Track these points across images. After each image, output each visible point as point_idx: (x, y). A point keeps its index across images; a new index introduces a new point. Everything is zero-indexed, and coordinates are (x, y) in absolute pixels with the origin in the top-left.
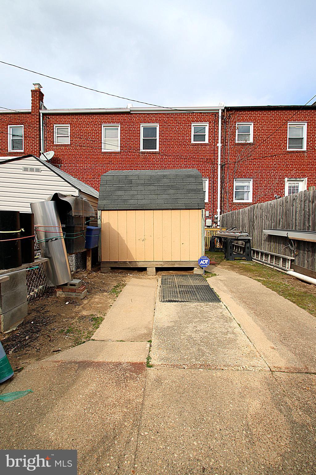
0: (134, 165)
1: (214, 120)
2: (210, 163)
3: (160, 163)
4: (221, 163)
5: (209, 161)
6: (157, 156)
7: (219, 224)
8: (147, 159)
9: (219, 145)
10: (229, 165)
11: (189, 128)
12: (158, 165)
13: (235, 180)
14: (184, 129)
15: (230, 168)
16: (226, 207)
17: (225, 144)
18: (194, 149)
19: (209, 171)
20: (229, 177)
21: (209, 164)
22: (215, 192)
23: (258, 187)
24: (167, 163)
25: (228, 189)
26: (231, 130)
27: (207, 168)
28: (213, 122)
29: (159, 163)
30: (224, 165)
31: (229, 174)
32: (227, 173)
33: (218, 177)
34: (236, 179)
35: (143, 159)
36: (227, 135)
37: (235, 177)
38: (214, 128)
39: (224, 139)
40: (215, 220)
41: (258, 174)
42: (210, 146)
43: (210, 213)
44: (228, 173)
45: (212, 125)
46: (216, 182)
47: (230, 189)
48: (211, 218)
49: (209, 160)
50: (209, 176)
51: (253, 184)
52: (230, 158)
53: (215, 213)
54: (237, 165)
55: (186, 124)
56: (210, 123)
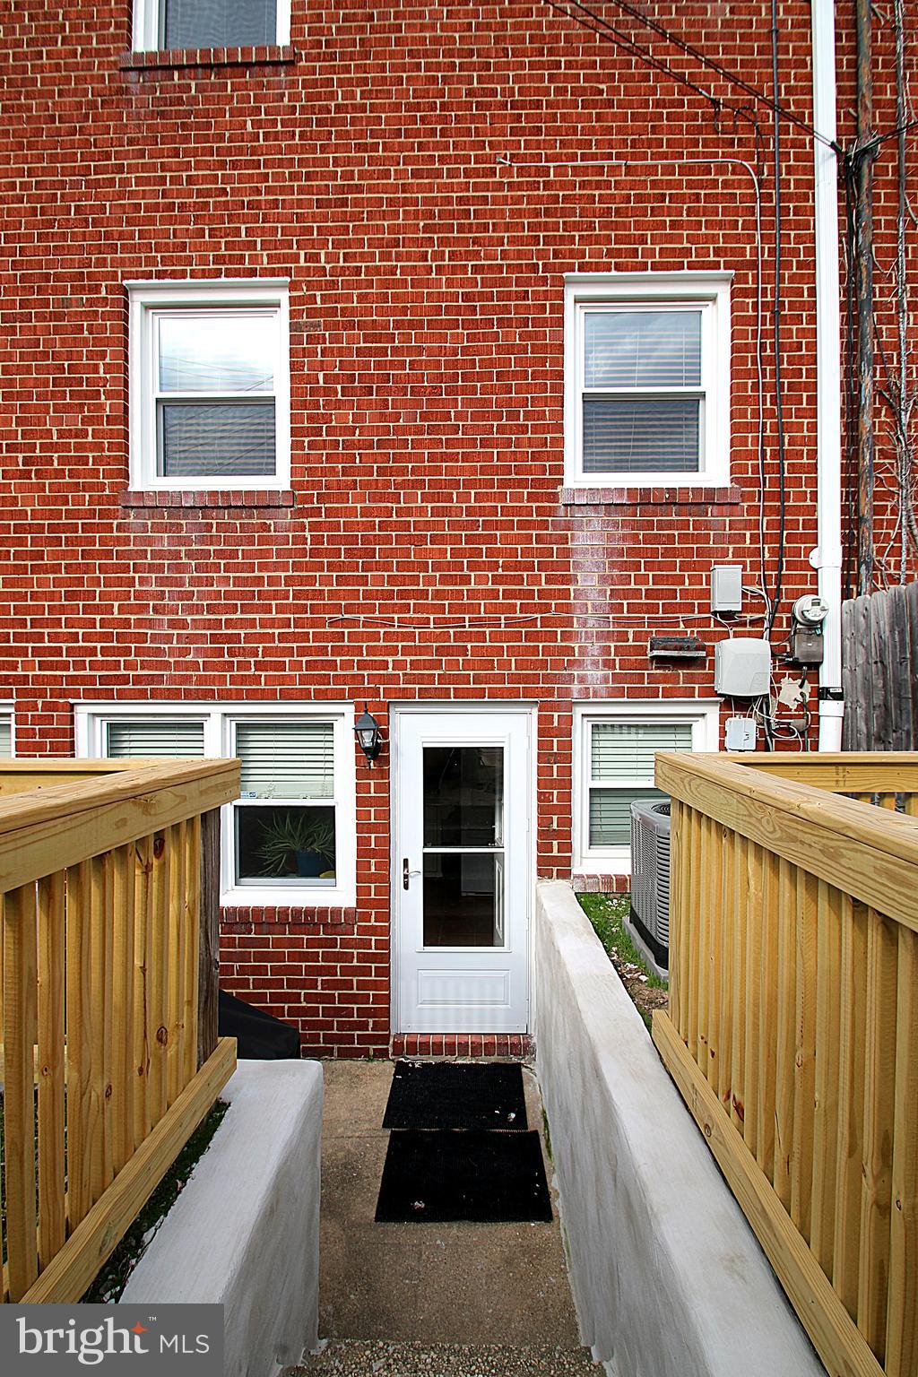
2: (741, 144)
3: (303, 149)
5: (735, 128)
6: (279, 85)
7: (830, 676)
8: (188, 114)
12: (281, 164)
16: (891, 524)
19: (735, 211)
20: (908, 265)
21: (734, 155)
22: (789, 400)
24: (359, 148)
25: (908, 372)
27: (714, 184)
29: (290, 149)
30: (870, 156)
31: (909, 239)
32: (892, 225)
33: (813, 265)
35: (152, 116)
40: (801, 649)
43: (754, 581)
44: (903, 228)
46: (802, 307)
48: (753, 623)
49: (736, 117)
50: (734, 252)
52: (915, 104)
53: (790, 579)
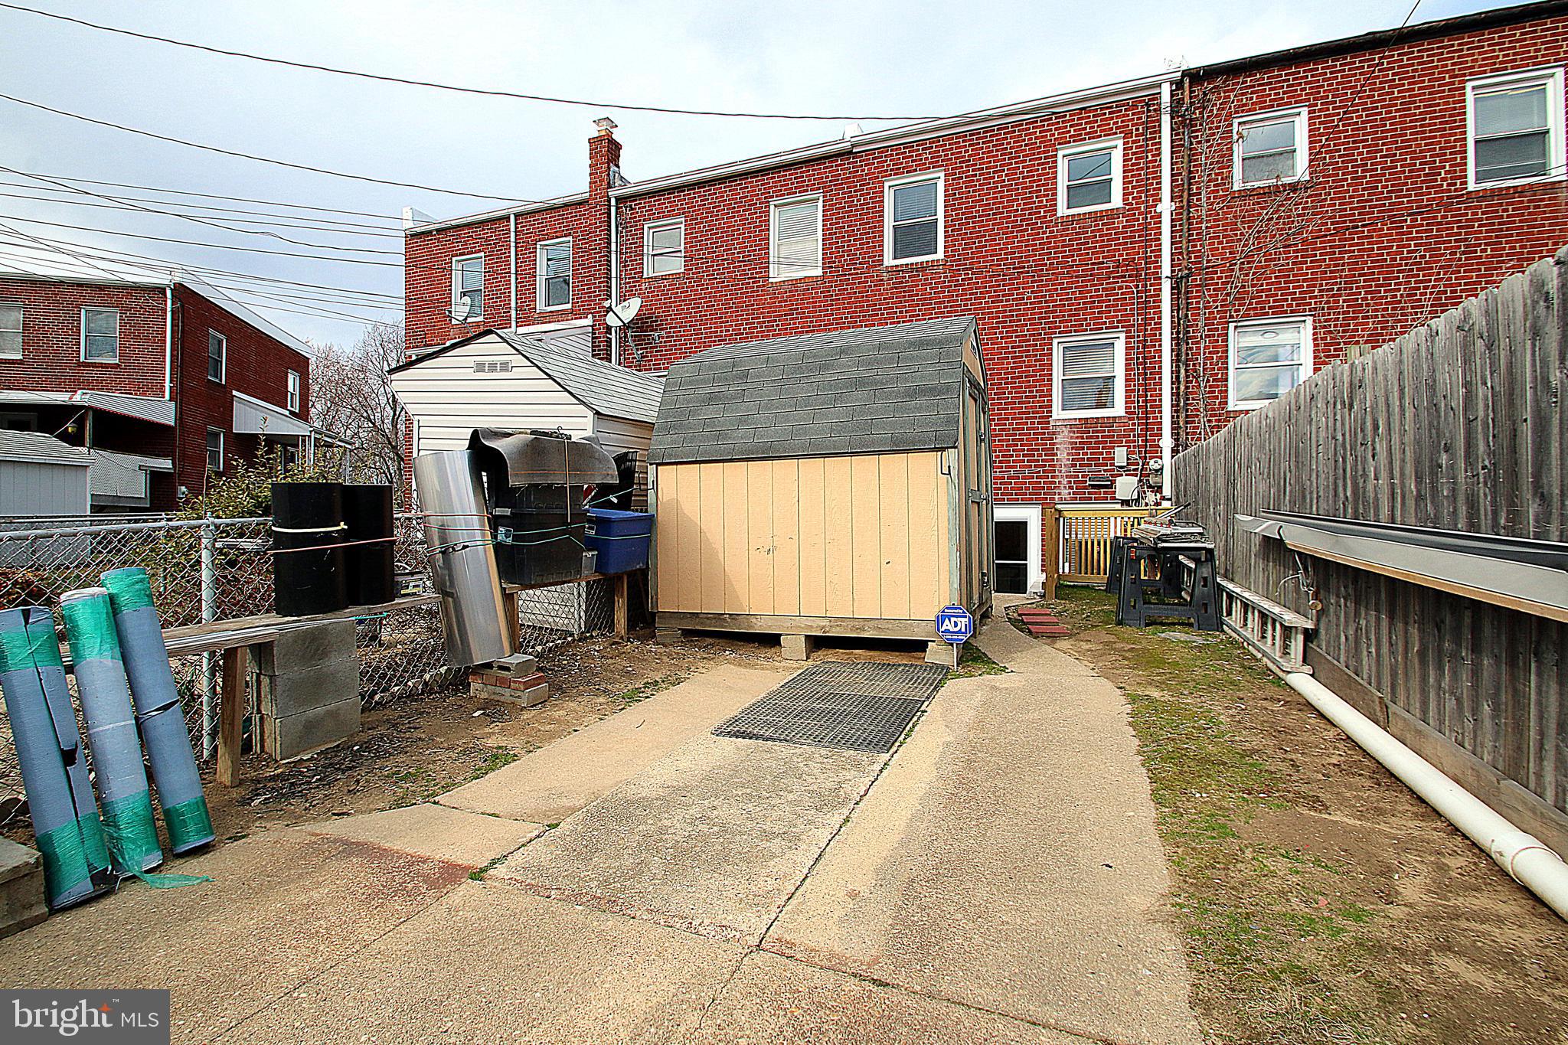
0: (863, 311)
1: (1143, 123)
2: (1129, 276)
3: (948, 296)
4: (1173, 271)
5: (1127, 271)
6: (939, 273)
7: (1167, 491)
8: (905, 287)
9: (1166, 207)
10: (1207, 274)
11: (1050, 168)
12: (940, 303)
13: (1236, 327)
14: (1031, 171)
15: (1212, 284)
16: (1197, 428)
17: (1188, 201)
18: (1067, 235)
19: (1126, 304)
20: (1206, 319)
21: (1126, 281)
22: (1150, 379)
23: (1339, 344)
24: (971, 294)
25: (1205, 364)
26: (1211, 146)
27: (1117, 294)
28: (1137, 130)
29: (944, 297)
30: (1188, 276)
31: (1205, 308)
32: (1198, 303)
33: (1160, 323)
34: (1240, 324)
35: (892, 289)
36: (1194, 166)
37: (1231, 316)
38: (1143, 152)
39: (1183, 185)
40: (1152, 480)
41: (1333, 296)
42: (1128, 216)
43: (1133, 453)
44: (1204, 303)
45: (1133, 142)
46: (1156, 341)
47: (1211, 364)
48: (1134, 470)
49: (1127, 265)
50: (1125, 321)
51: (1314, 334)
52: (1211, 250)
53: (1150, 452)
54: (1241, 269)
55: (1039, 153)
56: (1127, 135)
